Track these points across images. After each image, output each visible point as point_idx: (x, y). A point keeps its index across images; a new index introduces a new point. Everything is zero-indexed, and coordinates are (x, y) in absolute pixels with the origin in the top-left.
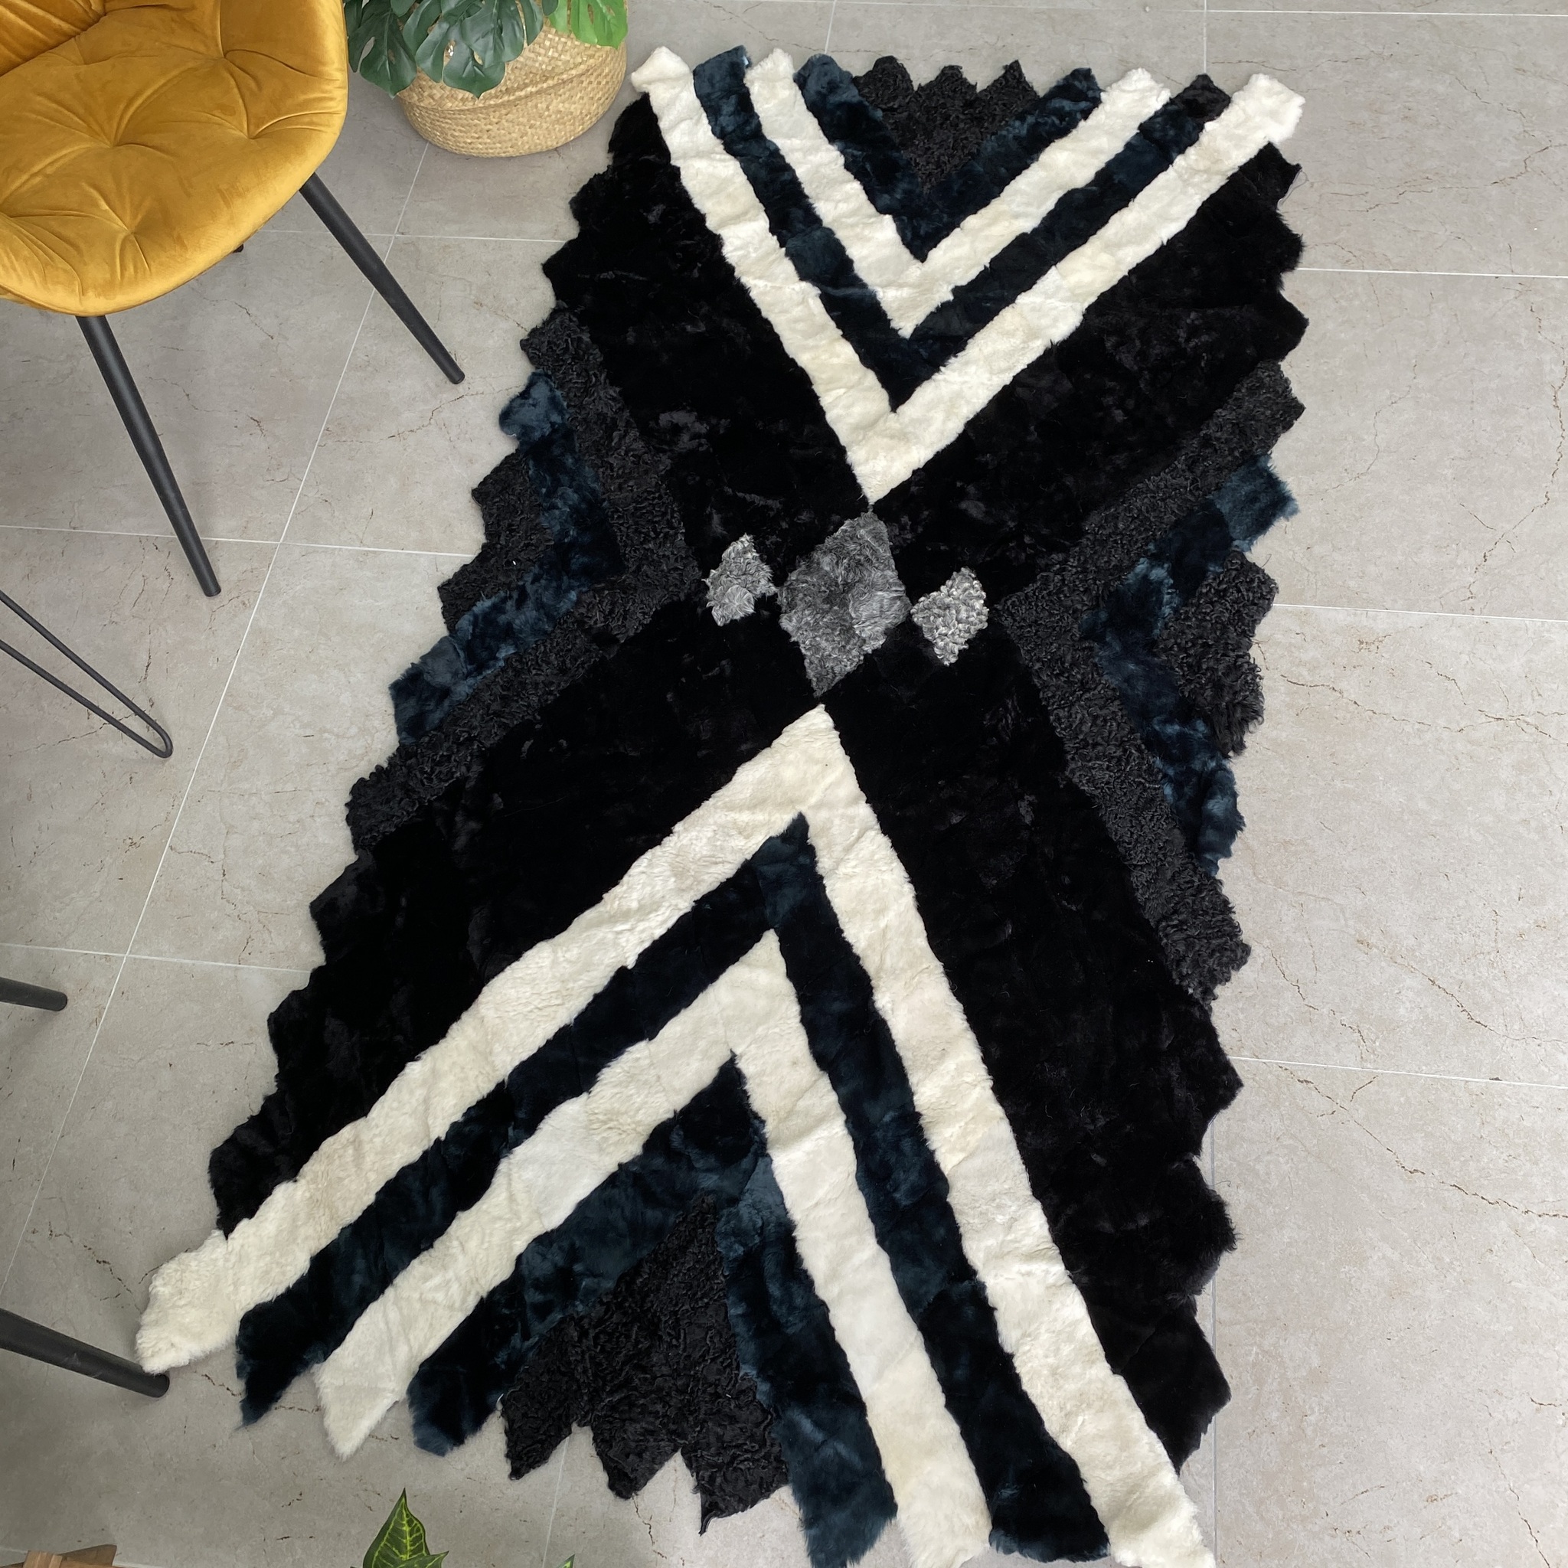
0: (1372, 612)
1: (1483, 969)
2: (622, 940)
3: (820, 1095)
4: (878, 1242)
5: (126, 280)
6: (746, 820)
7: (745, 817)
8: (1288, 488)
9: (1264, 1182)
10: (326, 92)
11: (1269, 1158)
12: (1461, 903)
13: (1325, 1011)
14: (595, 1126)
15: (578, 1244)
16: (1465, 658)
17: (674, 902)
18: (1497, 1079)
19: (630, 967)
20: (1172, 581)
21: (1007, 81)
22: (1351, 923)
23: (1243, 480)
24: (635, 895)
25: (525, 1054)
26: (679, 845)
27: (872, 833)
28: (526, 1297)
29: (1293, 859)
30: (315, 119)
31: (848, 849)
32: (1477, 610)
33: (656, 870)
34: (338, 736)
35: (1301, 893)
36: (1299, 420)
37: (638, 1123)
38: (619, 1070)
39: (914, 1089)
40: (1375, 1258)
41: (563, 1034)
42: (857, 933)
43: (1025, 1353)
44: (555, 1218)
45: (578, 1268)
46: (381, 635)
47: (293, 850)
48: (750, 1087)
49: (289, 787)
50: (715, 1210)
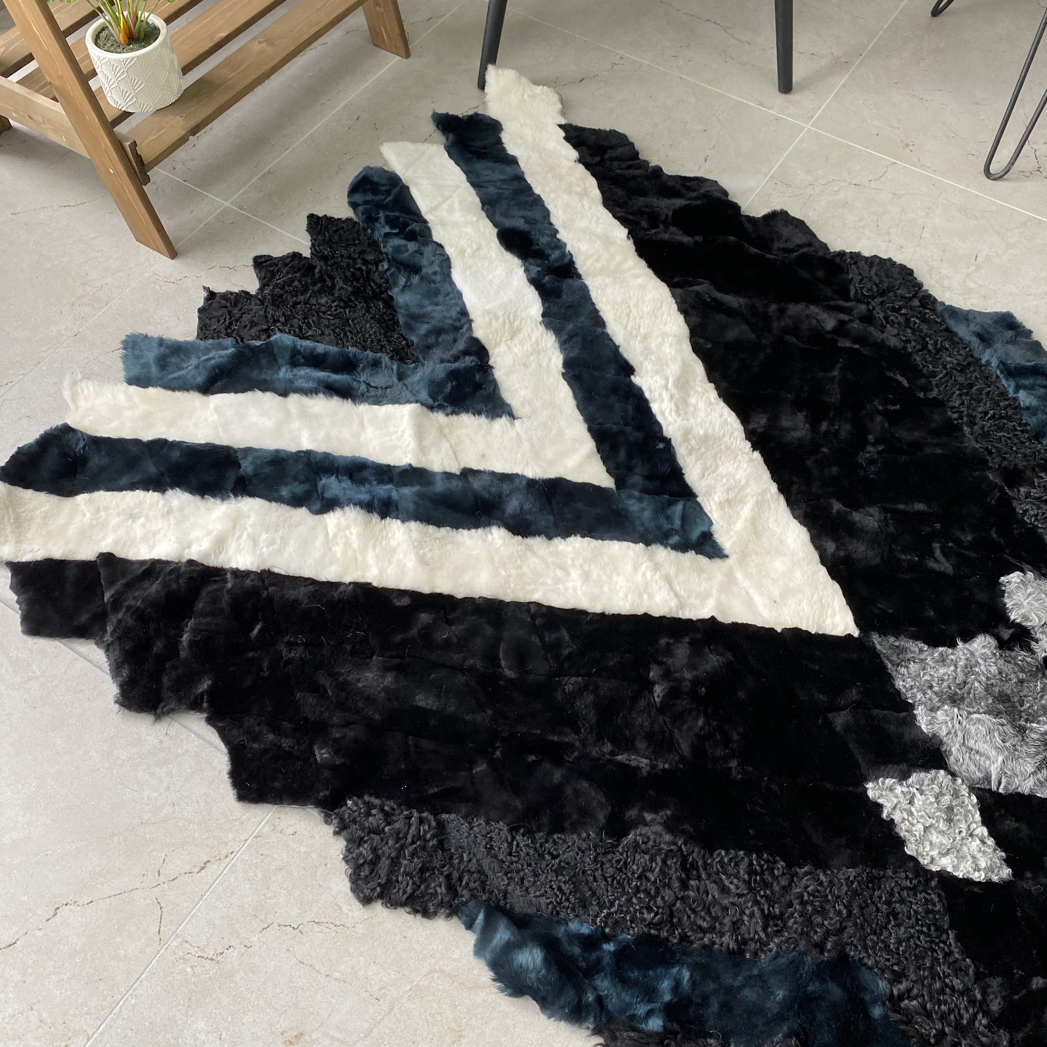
2: (658, 378)
3: (445, 460)
4: (307, 450)
6: (742, 513)
9: (148, 767)
11: (165, 785)
13: (254, 939)
14: (511, 317)
17: (678, 425)
19: (632, 377)
24: (701, 405)
25: (595, 295)
26: (739, 453)
28: (414, 243)
31: (668, 579)
34: (969, 274)
38: (550, 345)
43: (158, 502)
44: (457, 276)
45: (415, 279)
47: (861, 224)
48: (482, 420)
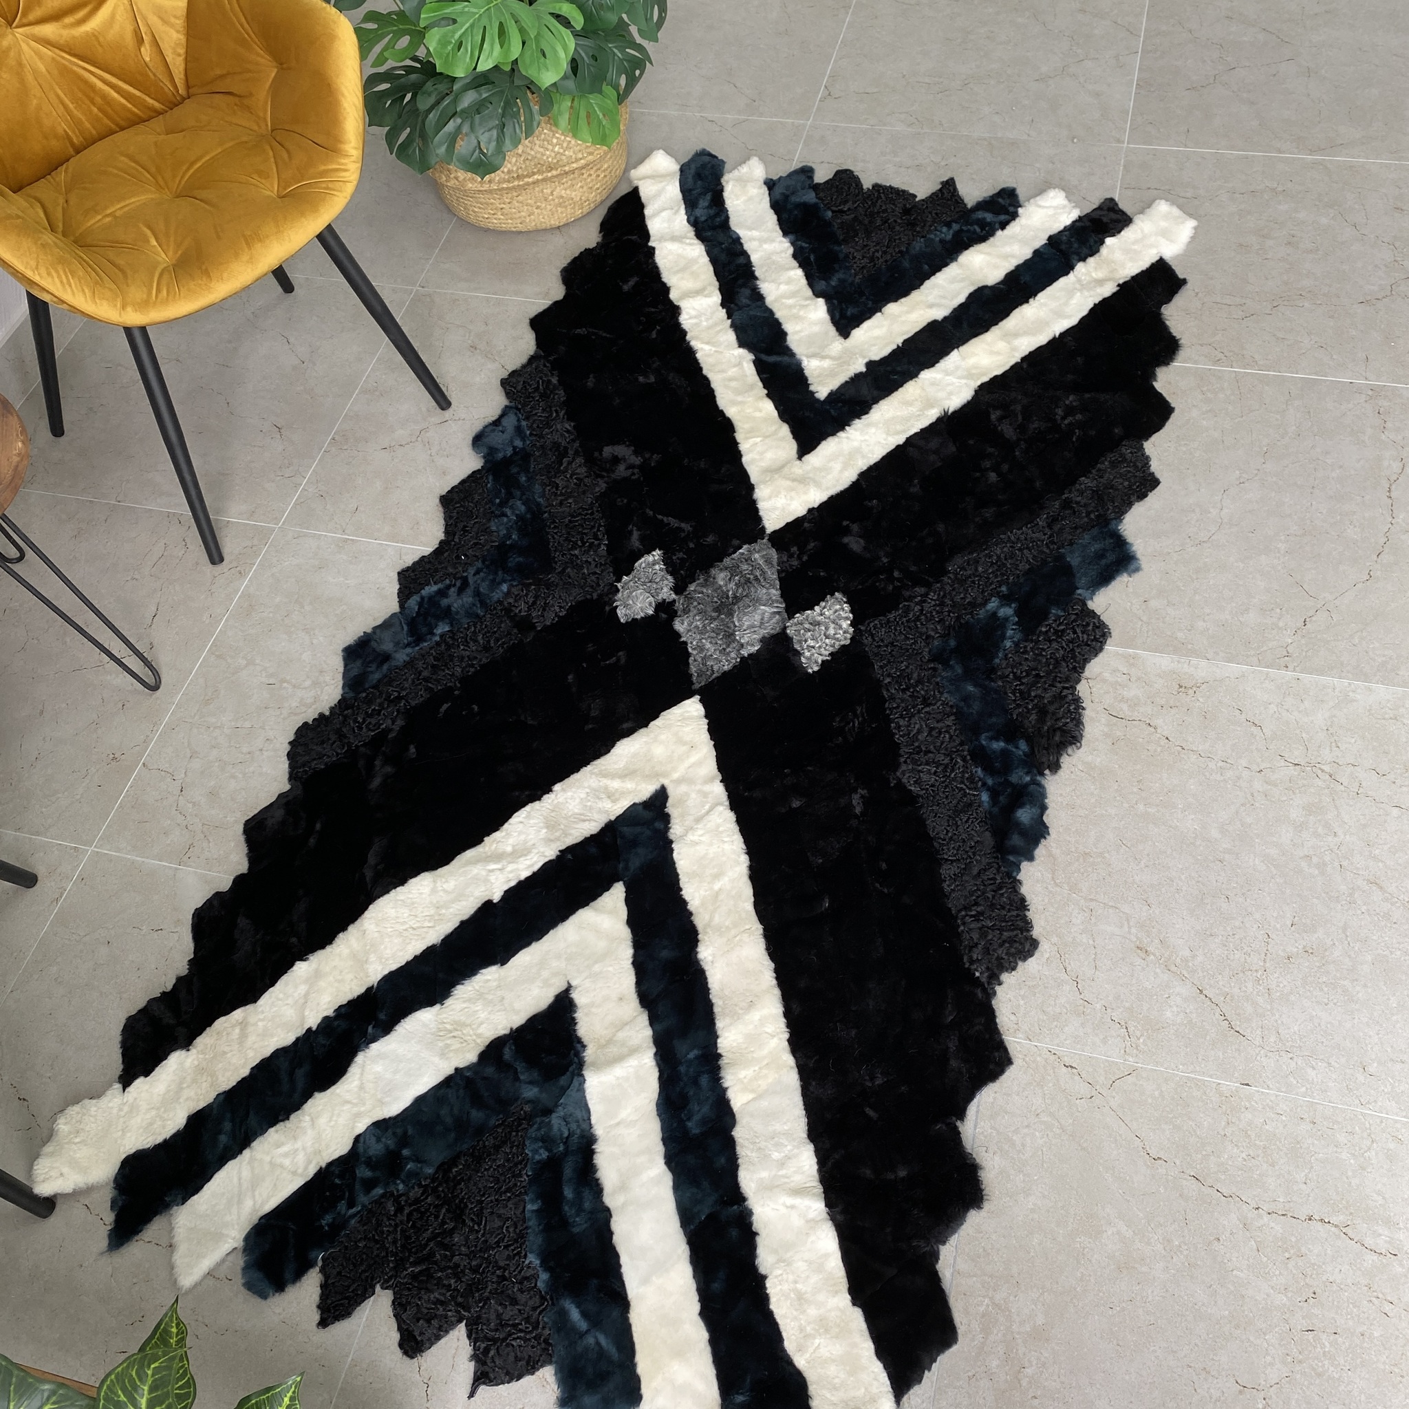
0: (1194, 661)
1: (1250, 985)
2: (492, 878)
3: (638, 1029)
4: (666, 1163)
5: (159, 300)
6: (616, 786)
7: (615, 784)
8: (1134, 548)
9: (1019, 1152)
10: (343, 164)
11: (1026, 1131)
12: (1237, 924)
13: (1098, 1006)
14: (441, 1034)
15: (410, 1132)
16: (1273, 708)
17: (542, 850)
18: (1247, 1085)
19: (495, 901)
20: (1017, 619)
21: (943, 194)
22: (1134, 930)
23: (1094, 539)
24: (511, 841)
25: (394, 966)
26: (556, 802)
27: (721, 808)
28: (357, 1172)
29: (1089, 869)
30: (330, 185)
31: (698, 820)
32: (1291, 667)
33: (532, 822)
34: (294, 686)
35: (1092, 900)
36: (1154, 492)
37: (479, 1036)
38: (470, 988)
39: (719, 1033)
40: (1109, 1233)
41: (430, 952)
42: (693, 892)
43: (777, 1276)
44: (394, 1108)
45: (405, 1152)
46: (345, 607)
47: (240, 776)
48: (579, 1015)
49: (248, 724)
50: (530, 1118)
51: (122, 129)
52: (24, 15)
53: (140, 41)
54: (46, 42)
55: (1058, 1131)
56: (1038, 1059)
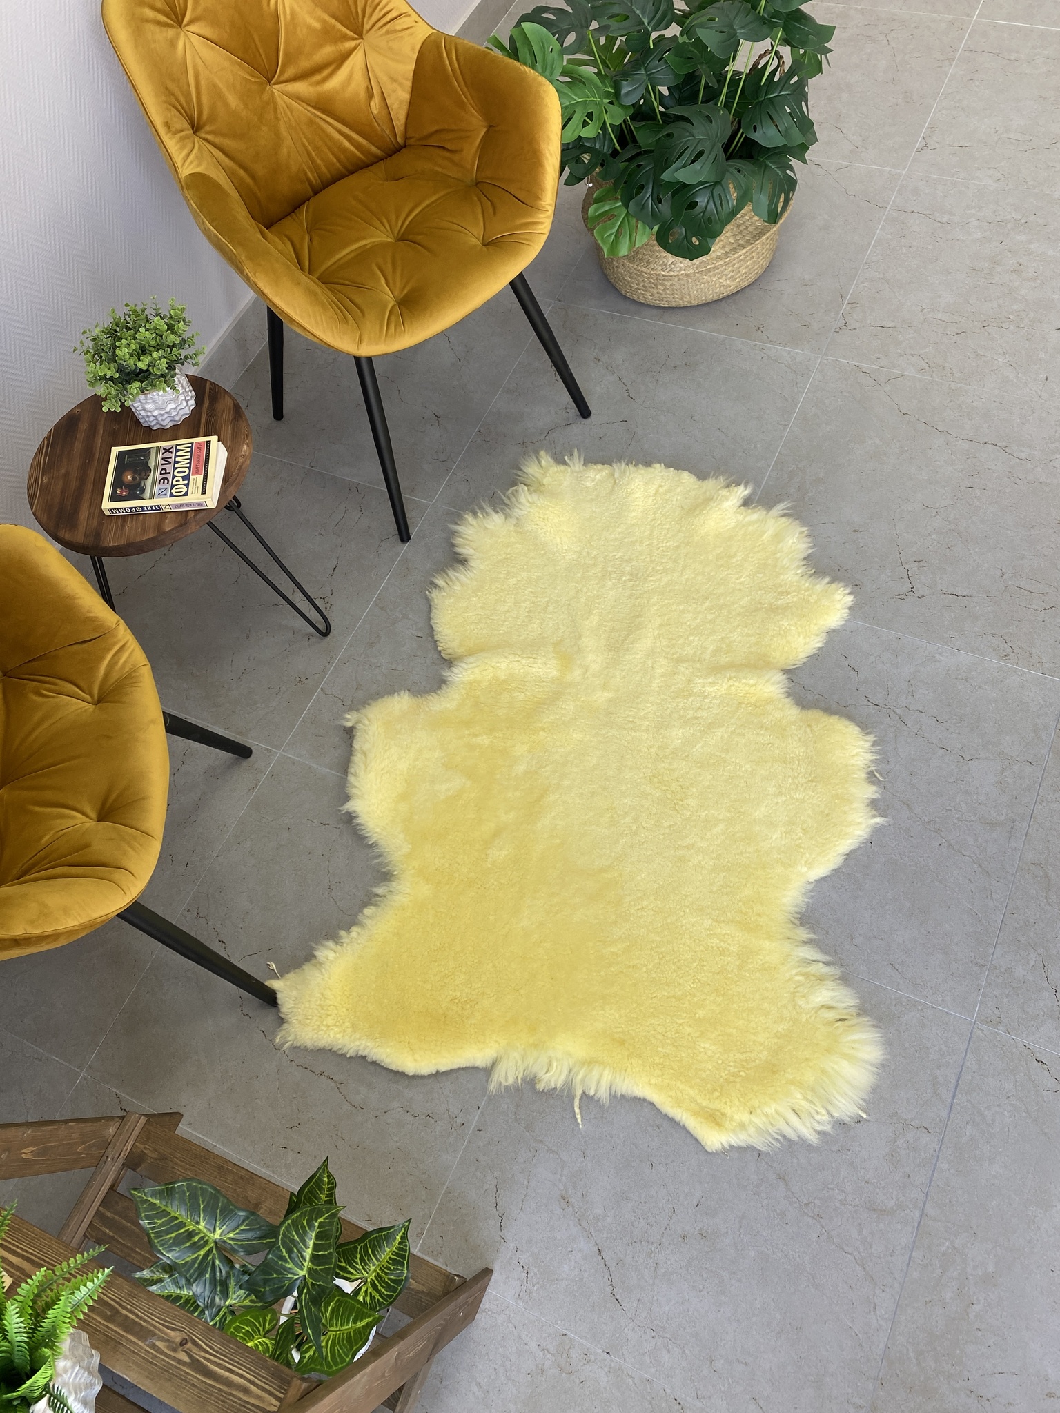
11: (997, 1109)
30: (528, 236)
51: (352, 173)
52: (282, 72)
53: (370, 95)
54: (298, 98)
55: (1024, 1114)
56: (1014, 1050)
